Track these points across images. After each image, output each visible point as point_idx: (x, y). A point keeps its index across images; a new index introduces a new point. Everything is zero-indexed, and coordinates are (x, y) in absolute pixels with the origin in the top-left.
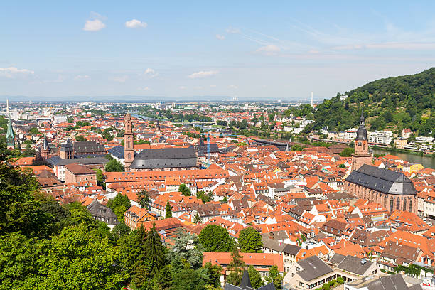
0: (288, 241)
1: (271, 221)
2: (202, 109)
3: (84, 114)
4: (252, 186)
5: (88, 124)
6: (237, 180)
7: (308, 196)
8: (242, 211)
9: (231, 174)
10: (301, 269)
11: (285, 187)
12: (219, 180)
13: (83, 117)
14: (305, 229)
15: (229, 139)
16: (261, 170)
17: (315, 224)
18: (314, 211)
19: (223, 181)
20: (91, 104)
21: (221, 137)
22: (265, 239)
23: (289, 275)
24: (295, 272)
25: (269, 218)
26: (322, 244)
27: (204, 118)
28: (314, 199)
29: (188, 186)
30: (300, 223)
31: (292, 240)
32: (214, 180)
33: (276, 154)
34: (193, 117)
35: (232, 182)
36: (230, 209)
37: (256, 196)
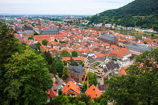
0: (84, 54)
2: (60, 18)
4: (74, 39)
5: (27, 22)
6: (70, 38)
7: (89, 42)
8: (72, 46)
9: (69, 36)
10: (89, 61)
11: (83, 39)
14: (89, 50)
15: (67, 26)
16: (77, 35)
18: (91, 45)
19: (66, 38)
20: (27, 16)
21: (65, 25)
22: (78, 54)
23: (85, 62)
24: (87, 61)
26: (93, 54)
27: (60, 20)
28: (91, 42)
29: (57, 39)
31: (86, 53)
32: (64, 37)
33: (81, 31)
34: (57, 20)
35: (69, 38)
36: (69, 45)
37: (76, 42)
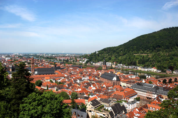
0: (85, 95)
1: (79, 90)
2: (54, 56)
3: (16, 57)
4: (72, 79)
5: (18, 60)
6: (67, 78)
7: (89, 82)
8: (70, 87)
9: (66, 76)
10: (92, 103)
11: (82, 79)
12: (62, 78)
13: (15, 58)
14: (90, 92)
15: (63, 65)
16: (74, 74)
17: (93, 90)
18: (92, 86)
19: (63, 78)
20: (17, 54)
21: (61, 64)
22: (79, 95)
23: (88, 105)
24: (90, 104)
25: (79, 89)
26: (95, 96)
27: (55, 58)
28: (91, 83)
29: (52, 80)
30: (88, 90)
31: (86, 95)
32: (60, 78)
33: (78, 70)
34: (51, 58)
35: (66, 78)
36: (66, 86)
37: (74, 82)
